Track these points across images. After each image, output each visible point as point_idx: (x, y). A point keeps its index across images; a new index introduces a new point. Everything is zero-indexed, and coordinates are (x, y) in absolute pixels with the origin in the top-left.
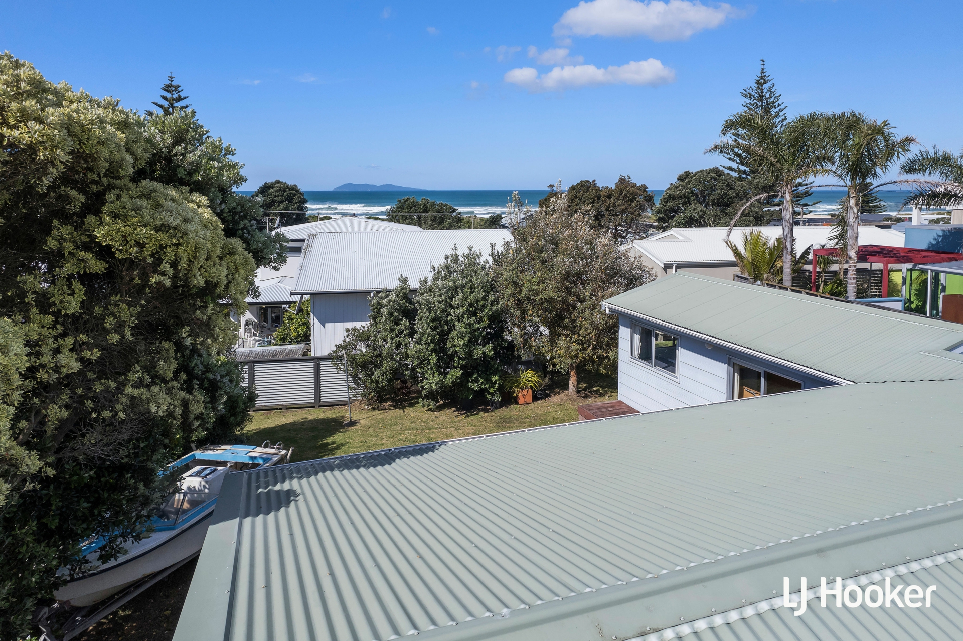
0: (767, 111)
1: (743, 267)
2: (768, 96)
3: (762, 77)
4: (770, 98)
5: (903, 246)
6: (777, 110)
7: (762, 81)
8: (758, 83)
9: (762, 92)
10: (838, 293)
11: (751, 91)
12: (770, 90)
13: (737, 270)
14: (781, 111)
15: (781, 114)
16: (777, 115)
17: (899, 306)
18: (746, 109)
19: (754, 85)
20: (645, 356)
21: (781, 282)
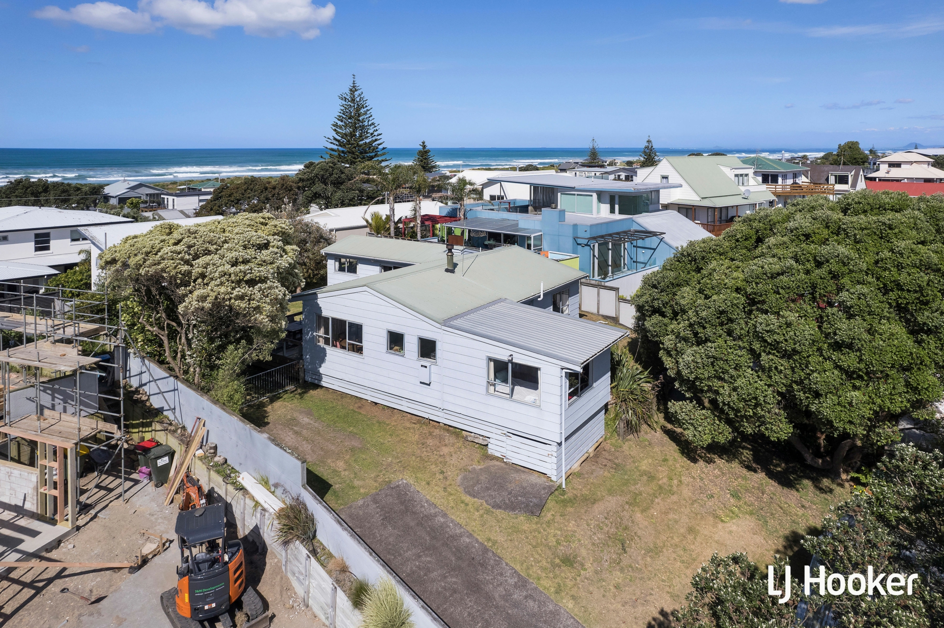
0: (358, 109)
1: (371, 229)
2: (358, 100)
3: (354, 87)
4: (360, 101)
5: (438, 214)
6: (365, 109)
7: (353, 90)
8: (351, 90)
9: (354, 96)
10: (413, 236)
11: (345, 96)
12: (360, 95)
13: (368, 230)
14: (368, 110)
15: (368, 113)
16: (365, 113)
17: (436, 240)
18: (343, 108)
19: (348, 92)
20: (341, 269)
21: (389, 234)
